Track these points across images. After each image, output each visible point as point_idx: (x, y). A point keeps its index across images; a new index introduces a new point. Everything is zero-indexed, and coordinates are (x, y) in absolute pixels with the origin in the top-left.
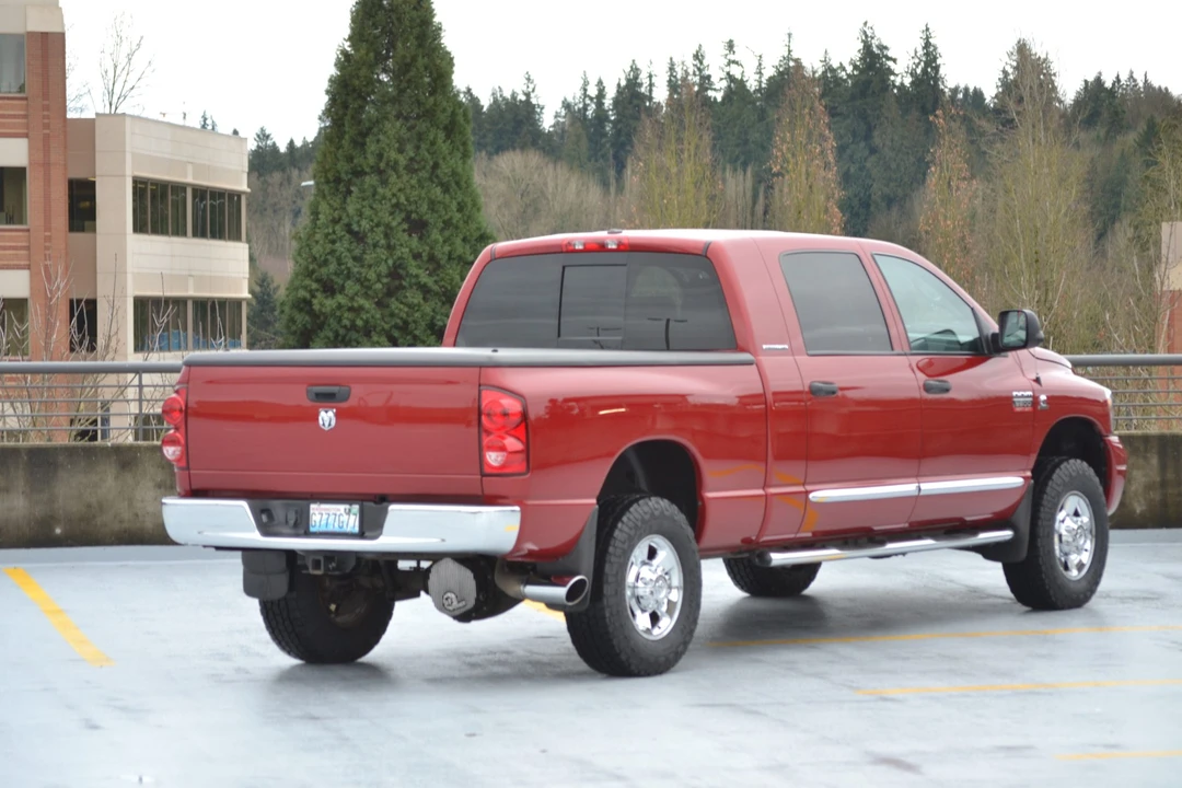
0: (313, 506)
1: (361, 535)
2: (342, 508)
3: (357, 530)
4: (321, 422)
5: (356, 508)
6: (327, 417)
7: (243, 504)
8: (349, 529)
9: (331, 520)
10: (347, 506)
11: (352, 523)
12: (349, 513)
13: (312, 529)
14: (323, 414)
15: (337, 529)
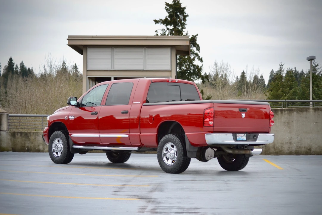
0: (237, 135)
1: (246, 141)
2: (243, 135)
3: (246, 140)
4: (242, 116)
5: (245, 135)
6: (243, 115)
7: (232, 134)
8: (244, 140)
9: (241, 138)
10: (244, 135)
11: (245, 138)
12: (244, 136)
13: (237, 140)
14: (242, 114)
15: (242, 140)
